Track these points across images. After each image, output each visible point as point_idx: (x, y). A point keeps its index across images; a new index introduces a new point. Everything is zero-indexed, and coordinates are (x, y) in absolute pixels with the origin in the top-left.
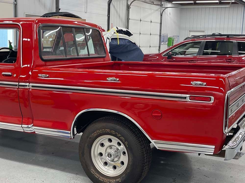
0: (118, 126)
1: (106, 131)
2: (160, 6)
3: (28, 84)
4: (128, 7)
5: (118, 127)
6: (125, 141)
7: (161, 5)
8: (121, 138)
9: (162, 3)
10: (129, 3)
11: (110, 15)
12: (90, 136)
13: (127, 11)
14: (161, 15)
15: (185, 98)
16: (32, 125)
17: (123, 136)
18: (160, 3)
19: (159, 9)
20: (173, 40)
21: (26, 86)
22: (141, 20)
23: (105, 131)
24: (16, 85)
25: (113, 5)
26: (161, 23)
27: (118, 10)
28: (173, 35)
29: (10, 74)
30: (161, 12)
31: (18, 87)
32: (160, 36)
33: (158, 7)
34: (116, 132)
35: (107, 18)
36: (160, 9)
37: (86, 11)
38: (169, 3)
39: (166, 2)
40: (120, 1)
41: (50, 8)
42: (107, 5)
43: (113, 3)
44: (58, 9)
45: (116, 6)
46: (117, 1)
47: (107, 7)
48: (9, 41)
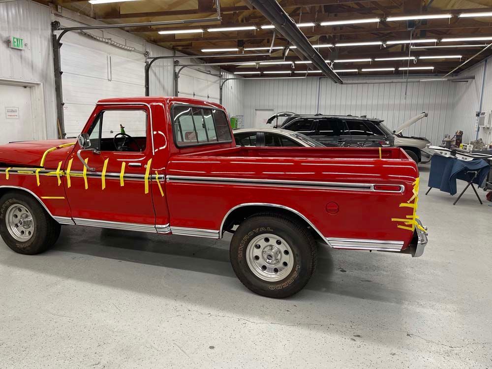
2: (219, 76)
4: (176, 76)
7: (221, 76)
9: (222, 74)
10: (177, 71)
11: (148, 86)
13: (174, 81)
14: (221, 89)
18: (218, 73)
19: (217, 81)
25: (153, 71)
30: (220, 85)
33: (216, 78)
35: (145, 89)
36: (219, 81)
37: (110, 79)
40: (163, 66)
41: (42, 70)
42: (144, 71)
43: (154, 69)
44: (58, 73)
45: (158, 74)
46: (159, 66)
47: (144, 75)
48: (121, 125)
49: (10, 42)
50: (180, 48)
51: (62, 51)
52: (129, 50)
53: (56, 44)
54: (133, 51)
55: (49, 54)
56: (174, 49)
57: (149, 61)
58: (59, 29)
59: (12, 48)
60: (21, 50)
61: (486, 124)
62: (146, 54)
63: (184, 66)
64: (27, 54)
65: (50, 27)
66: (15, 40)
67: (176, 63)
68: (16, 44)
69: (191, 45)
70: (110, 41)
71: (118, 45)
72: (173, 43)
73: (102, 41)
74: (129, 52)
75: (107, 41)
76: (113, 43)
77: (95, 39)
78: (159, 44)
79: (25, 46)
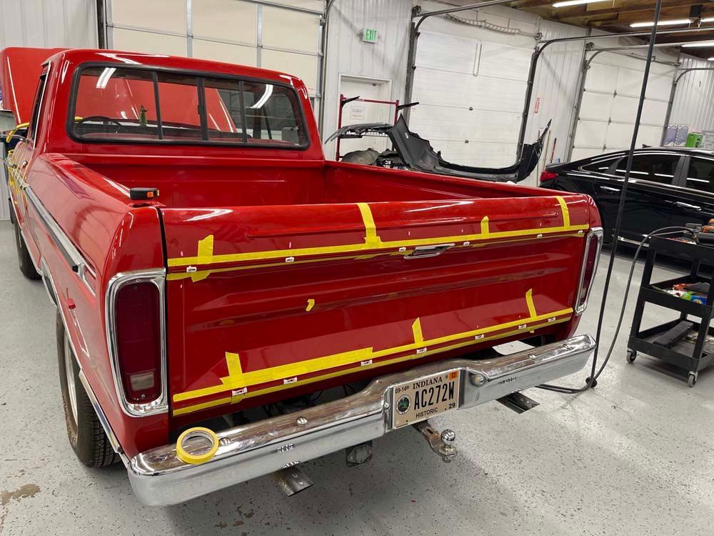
2: (675, 65)
4: (585, 66)
7: (677, 65)
9: (681, 61)
10: (588, 58)
11: (533, 82)
13: (581, 74)
14: (675, 85)
18: (674, 60)
19: (671, 71)
20: (698, 140)
22: (615, 94)
25: (546, 61)
26: (671, 103)
27: (558, 72)
28: (703, 129)
30: (674, 79)
32: (665, 128)
33: (667, 68)
35: (526, 86)
36: (673, 73)
37: (475, 73)
38: (700, 60)
39: (693, 59)
40: (565, 52)
41: (394, 66)
42: (529, 60)
43: (547, 57)
44: (411, 68)
45: (552, 64)
46: (558, 53)
47: (529, 66)
49: (363, 35)
50: (598, 24)
51: (420, 42)
52: (510, 33)
53: (414, 33)
54: (517, 34)
55: (404, 46)
56: (589, 26)
57: (541, 45)
58: (418, 16)
59: (365, 42)
60: (373, 43)
62: (538, 36)
63: (600, 50)
64: (380, 47)
65: (410, 14)
66: (369, 32)
67: (589, 47)
68: (369, 37)
69: (616, 18)
70: (483, 24)
71: (495, 28)
72: (590, 17)
73: (473, 25)
74: (510, 36)
75: (479, 24)
76: (488, 25)
77: (464, 23)
78: (564, 20)
79: (379, 38)
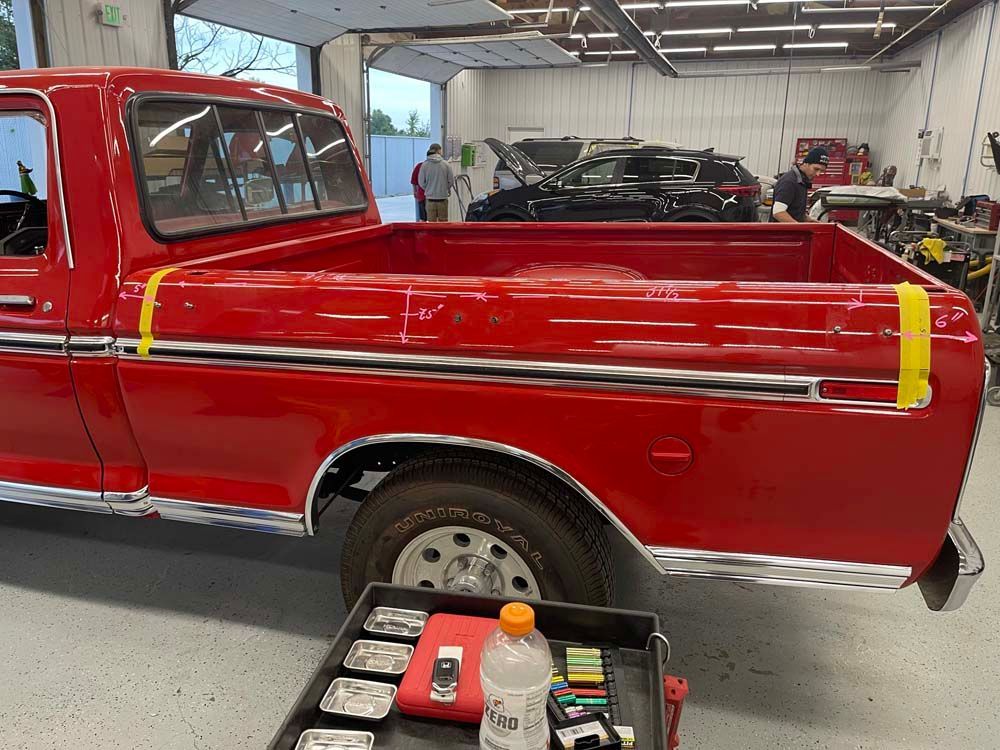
0: (501, 496)
1: (453, 514)
3: (106, 340)
5: (500, 498)
6: (532, 549)
8: (513, 537)
12: (387, 533)
15: (804, 390)
16: (145, 488)
17: (522, 532)
21: (102, 347)
23: (448, 514)
24: (59, 347)
29: (25, 299)
31: (65, 354)
34: (493, 516)
48: (19, 164)
49: (102, 13)
55: (159, 33)
59: (105, 25)
60: (117, 27)
61: (932, 153)
64: (126, 33)
66: (108, 8)
68: (110, 17)
79: (124, 19)
